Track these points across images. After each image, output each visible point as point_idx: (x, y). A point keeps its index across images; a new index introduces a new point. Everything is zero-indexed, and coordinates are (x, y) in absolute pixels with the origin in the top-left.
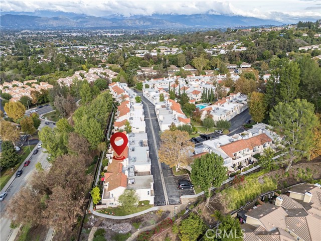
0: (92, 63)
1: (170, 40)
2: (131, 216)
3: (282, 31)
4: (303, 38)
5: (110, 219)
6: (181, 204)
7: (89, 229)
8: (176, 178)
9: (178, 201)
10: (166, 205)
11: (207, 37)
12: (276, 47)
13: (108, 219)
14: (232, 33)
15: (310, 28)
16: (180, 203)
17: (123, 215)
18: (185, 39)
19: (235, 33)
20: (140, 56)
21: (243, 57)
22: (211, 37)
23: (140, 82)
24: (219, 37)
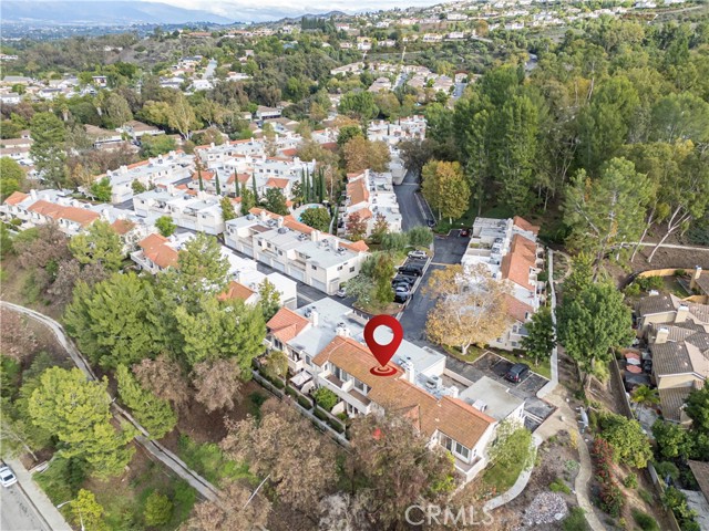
3: (277, 37)
4: (325, 50)
6: (556, 408)
8: (480, 367)
9: (544, 405)
10: (539, 424)
11: (108, 49)
14: (169, 40)
15: (324, 31)
16: (552, 407)
18: (47, 55)
22: (120, 49)
23: (99, 179)
24: (140, 49)
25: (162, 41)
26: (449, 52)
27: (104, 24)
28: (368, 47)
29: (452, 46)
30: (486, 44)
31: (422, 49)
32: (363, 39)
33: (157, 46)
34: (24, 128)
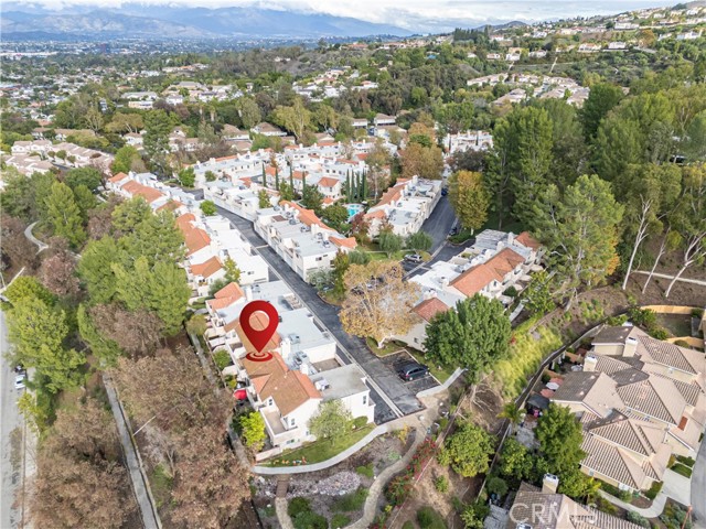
0: (15, 130)
1: (190, 68)
2: (343, 456)
3: (428, 48)
4: (470, 61)
5: (304, 474)
6: (425, 408)
7: (269, 506)
8: (385, 362)
9: (416, 404)
10: (397, 417)
11: (278, 60)
12: (430, 81)
13: (297, 476)
14: (330, 52)
15: (475, 42)
16: (422, 407)
17: (327, 459)
18: (229, 64)
19: (337, 53)
20: (141, 107)
21: (376, 102)
22: (288, 60)
23: (187, 168)
24: (305, 60)
25: (324, 53)
26: (604, 63)
27: (298, 38)
28: (517, 58)
29: (609, 57)
30: (648, 55)
31: (575, 60)
32: (514, 50)
33: (320, 57)
34: (177, 125)
